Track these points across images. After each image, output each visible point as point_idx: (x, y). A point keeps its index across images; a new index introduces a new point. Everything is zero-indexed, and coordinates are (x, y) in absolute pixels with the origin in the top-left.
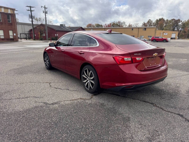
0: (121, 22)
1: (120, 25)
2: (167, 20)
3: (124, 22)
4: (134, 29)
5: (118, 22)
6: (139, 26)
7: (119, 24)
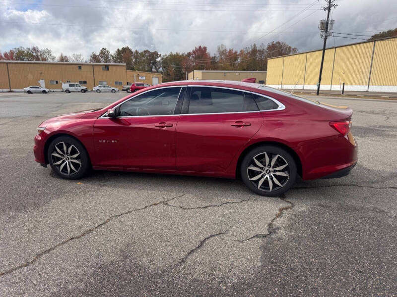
0: (40, 49)
1: (37, 56)
2: (136, 51)
3: (47, 49)
4: (82, 67)
5: (31, 48)
6: (82, 59)
7: (34, 54)
